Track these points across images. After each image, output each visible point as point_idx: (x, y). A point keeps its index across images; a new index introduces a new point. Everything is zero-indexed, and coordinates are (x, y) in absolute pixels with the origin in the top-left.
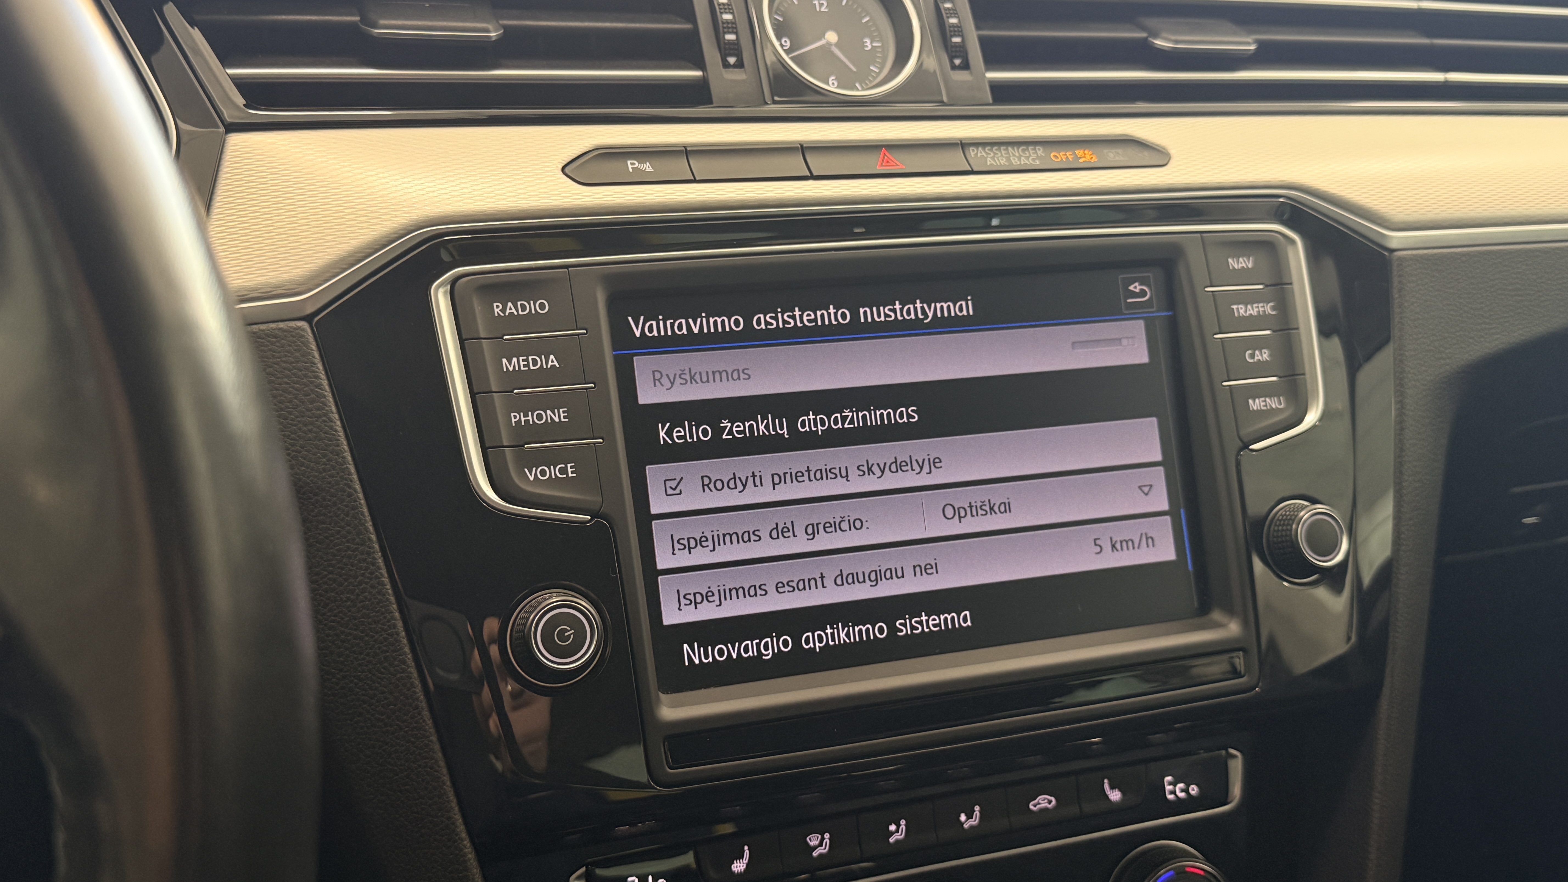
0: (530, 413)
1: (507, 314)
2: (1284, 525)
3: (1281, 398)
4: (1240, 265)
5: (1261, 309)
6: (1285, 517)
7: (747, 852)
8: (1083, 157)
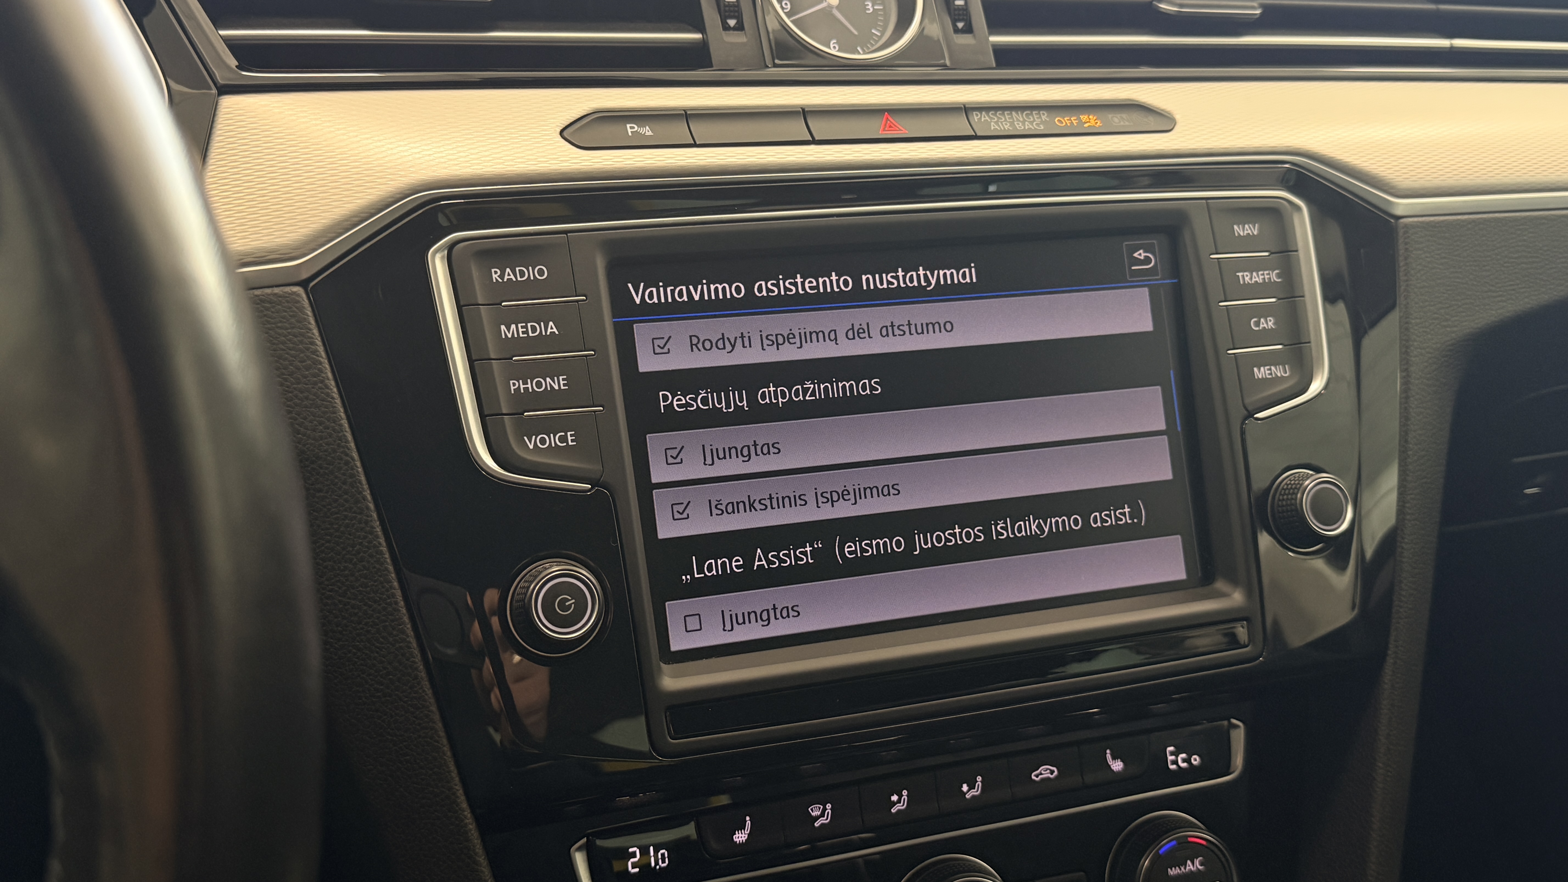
0: (529, 381)
1: (505, 280)
2: (1289, 494)
3: (1286, 366)
4: (1246, 232)
5: (1267, 277)
6: (1290, 486)
7: (748, 823)
8: (1087, 122)
